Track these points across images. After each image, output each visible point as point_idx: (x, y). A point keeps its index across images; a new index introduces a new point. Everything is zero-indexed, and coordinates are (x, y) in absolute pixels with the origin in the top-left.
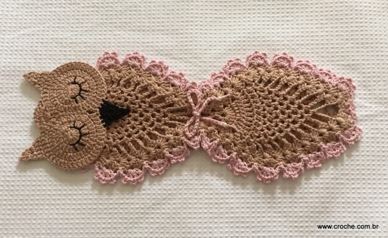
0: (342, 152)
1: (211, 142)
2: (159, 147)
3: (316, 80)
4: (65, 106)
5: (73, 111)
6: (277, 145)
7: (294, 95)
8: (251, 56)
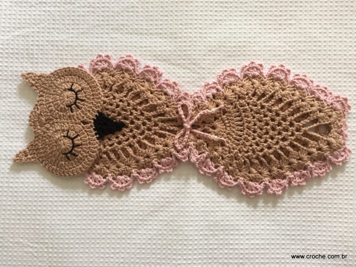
0: (328, 171)
1: (199, 154)
2: (148, 157)
3: (311, 96)
4: (60, 113)
5: (67, 119)
6: (265, 161)
7: (287, 111)
8: (246, 66)
